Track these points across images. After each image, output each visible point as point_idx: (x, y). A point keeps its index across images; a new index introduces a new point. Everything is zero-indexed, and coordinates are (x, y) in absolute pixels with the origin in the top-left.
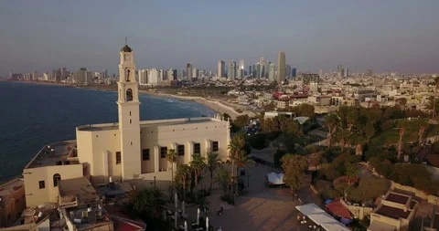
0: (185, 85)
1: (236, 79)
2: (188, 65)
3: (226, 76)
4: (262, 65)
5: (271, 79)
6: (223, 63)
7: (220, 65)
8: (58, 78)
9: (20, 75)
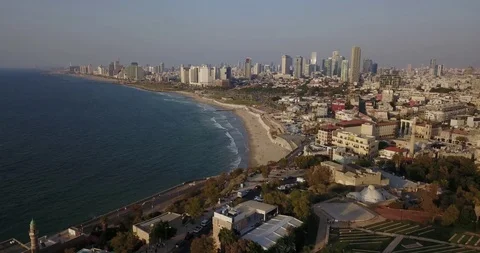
0: (241, 84)
1: (303, 76)
2: (248, 60)
3: (291, 73)
4: (334, 60)
5: (343, 78)
6: (287, 57)
7: (284, 60)
8: (111, 73)
9: (78, 68)
